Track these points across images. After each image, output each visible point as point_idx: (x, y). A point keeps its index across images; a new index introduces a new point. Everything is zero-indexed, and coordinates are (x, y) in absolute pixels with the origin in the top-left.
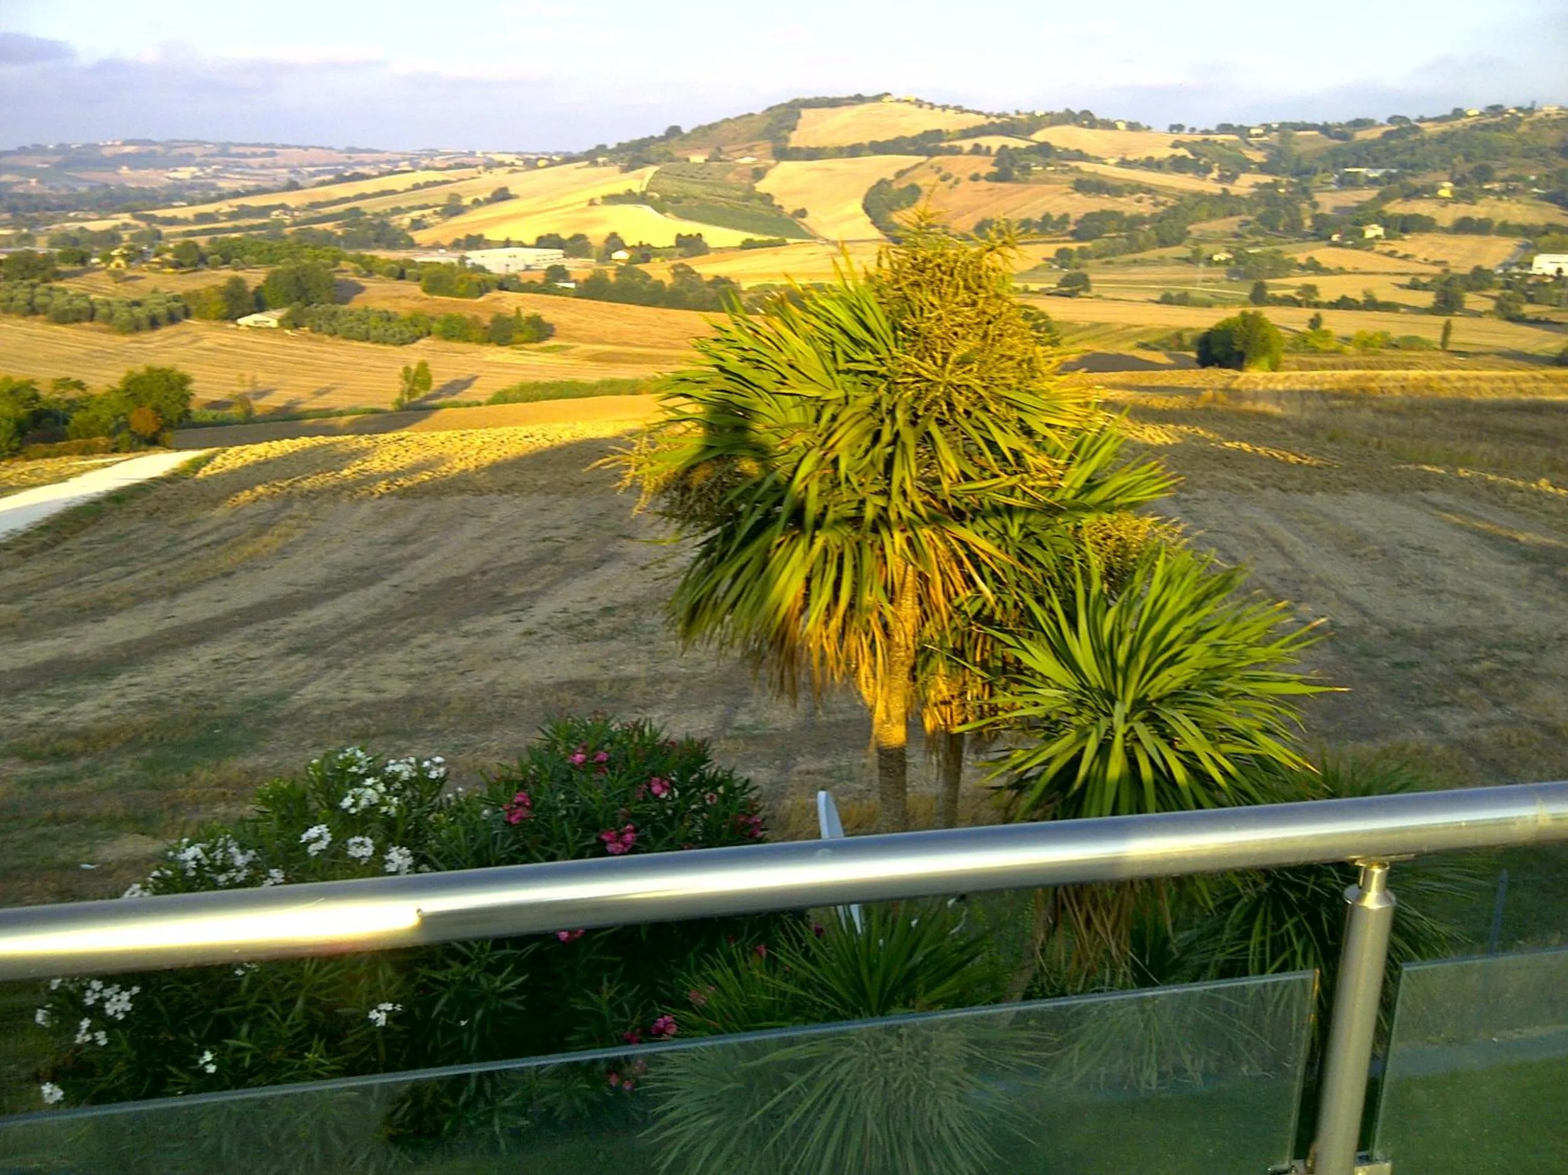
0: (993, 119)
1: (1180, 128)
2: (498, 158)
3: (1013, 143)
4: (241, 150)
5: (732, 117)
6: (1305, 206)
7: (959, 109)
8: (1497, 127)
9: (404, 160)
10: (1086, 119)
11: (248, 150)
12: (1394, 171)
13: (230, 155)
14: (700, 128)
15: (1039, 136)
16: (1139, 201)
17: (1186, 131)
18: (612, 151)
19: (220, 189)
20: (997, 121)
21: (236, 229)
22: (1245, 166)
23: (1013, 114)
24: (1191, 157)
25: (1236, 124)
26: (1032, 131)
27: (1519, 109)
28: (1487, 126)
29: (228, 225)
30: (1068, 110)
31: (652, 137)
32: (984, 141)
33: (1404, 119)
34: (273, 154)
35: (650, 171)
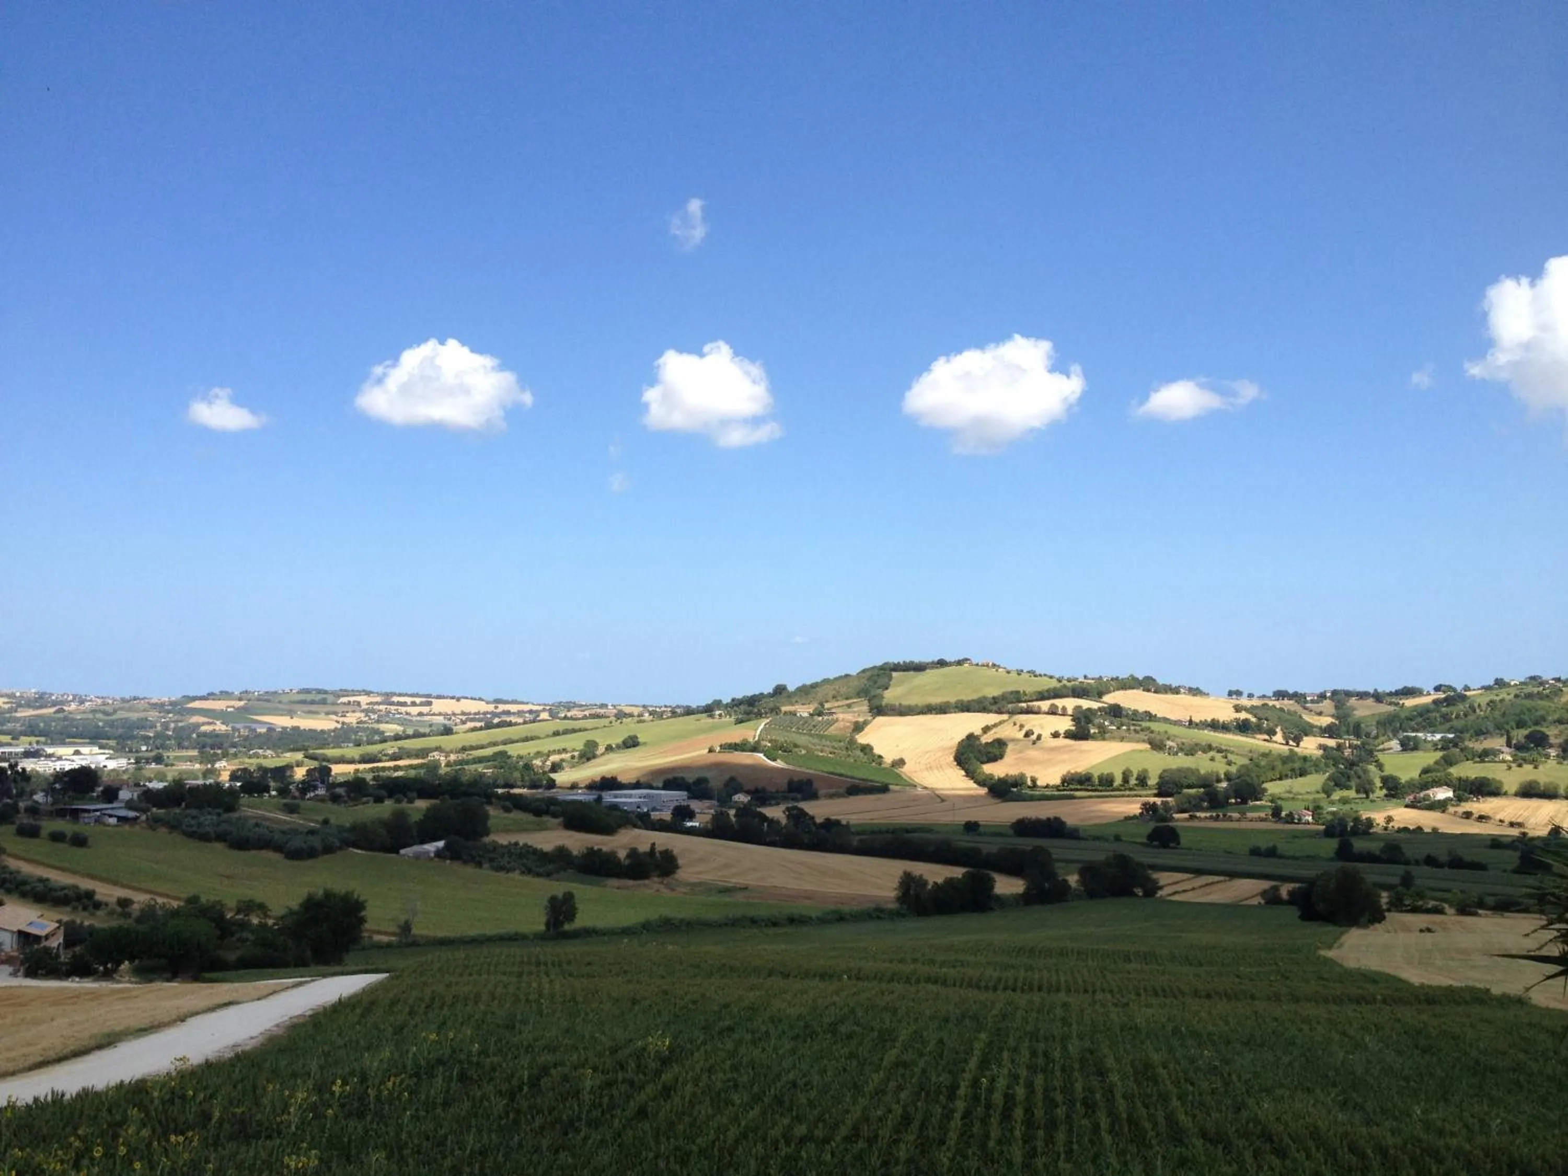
0: (1065, 682)
1: (1239, 693)
2: (627, 710)
3: (1086, 704)
4: (402, 699)
5: (831, 678)
6: (1372, 768)
7: (1032, 673)
8: (1540, 696)
9: (544, 710)
10: (1148, 684)
11: (408, 700)
12: (1451, 736)
13: (392, 704)
14: (804, 686)
15: (1110, 699)
16: (1212, 759)
17: (1245, 695)
18: (727, 706)
19: (383, 732)
20: (1069, 684)
21: (397, 768)
22: (1307, 730)
23: (1081, 679)
24: (1254, 720)
25: (1291, 691)
26: (1100, 695)
27: (1558, 680)
28: (1529, 696)
29: (391, 764)
30: (1132, 676)
31: (762, 694)
32: (1059, 703)
33: (1450, 688)
34: (429, 704)
35: (762, 724)
